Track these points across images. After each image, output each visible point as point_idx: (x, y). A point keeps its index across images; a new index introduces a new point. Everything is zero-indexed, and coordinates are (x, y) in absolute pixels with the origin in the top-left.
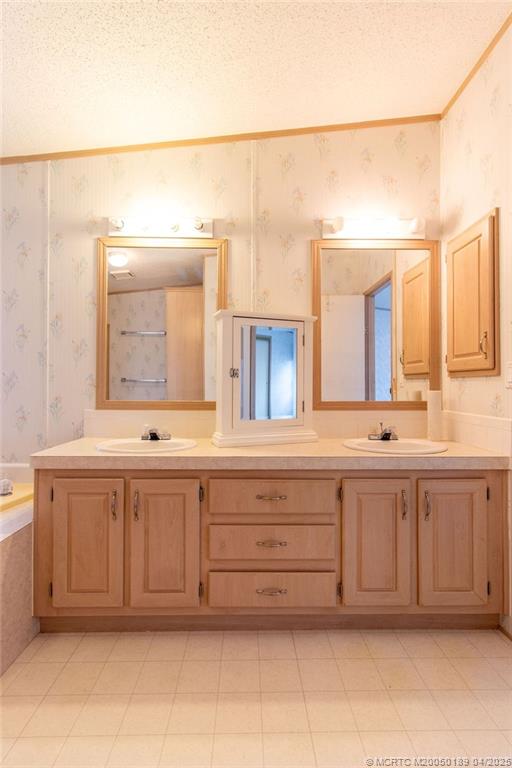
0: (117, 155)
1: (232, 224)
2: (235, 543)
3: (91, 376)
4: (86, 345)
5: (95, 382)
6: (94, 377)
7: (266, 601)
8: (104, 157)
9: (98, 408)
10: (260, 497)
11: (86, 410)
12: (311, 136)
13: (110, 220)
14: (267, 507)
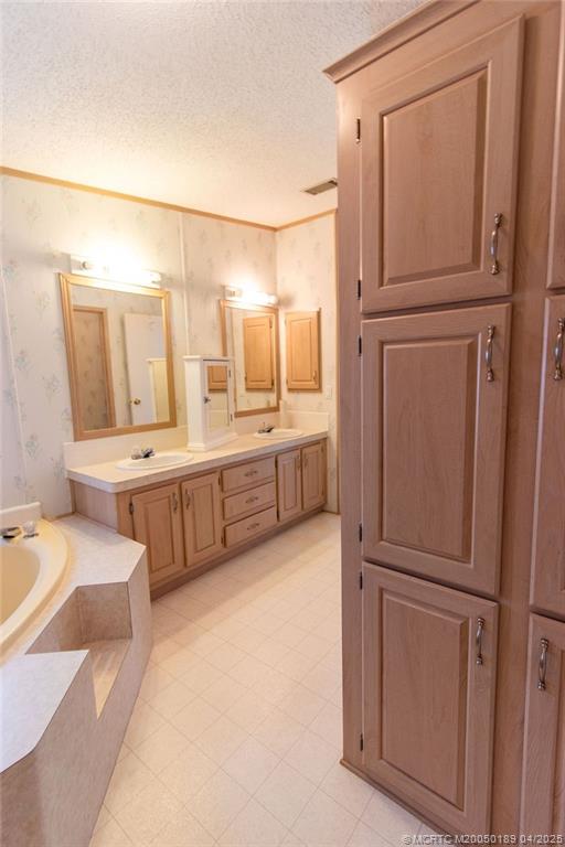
0: (70, 190)
1: (171, 279)
2: (236, 506)
3: (66, 411)
4: (58, 382)
5: (70, 416)
6: (70, 411)
7: (252, 533)
8: (57, 188)
9: (76, 440)
10: (247, 475)
11: (66, 444)
12: (215, 221)
13: (72, 257)
14: (249, 480)
